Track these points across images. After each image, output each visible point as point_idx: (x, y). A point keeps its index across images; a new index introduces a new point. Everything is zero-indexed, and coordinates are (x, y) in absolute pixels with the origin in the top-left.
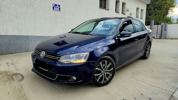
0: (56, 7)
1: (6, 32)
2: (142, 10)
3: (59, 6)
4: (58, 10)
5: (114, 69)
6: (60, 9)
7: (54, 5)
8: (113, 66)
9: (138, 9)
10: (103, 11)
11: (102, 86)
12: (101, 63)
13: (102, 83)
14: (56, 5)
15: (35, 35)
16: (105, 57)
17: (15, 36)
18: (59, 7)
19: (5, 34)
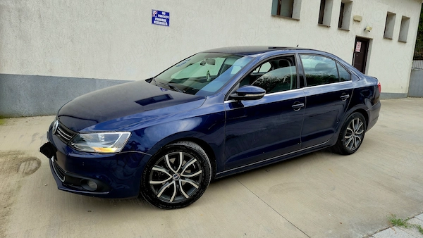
0: (160, 17)
1: (51, 70)
2: (405, 20)
3: (167, 14)
4: (163, 23)
5: (204, 172)
6: (168, 20)
7: (155, 13)
8: (202, 165)
9: (390, 16)
10: (283, 23)
11: (172, 209)
12: (167, 156)
13: (171, 201)
14: (160, 13)
15: (110, 78)
16: (178, 144)
17: (69, 79)
18: (166, 17)
19: (49, 75)
